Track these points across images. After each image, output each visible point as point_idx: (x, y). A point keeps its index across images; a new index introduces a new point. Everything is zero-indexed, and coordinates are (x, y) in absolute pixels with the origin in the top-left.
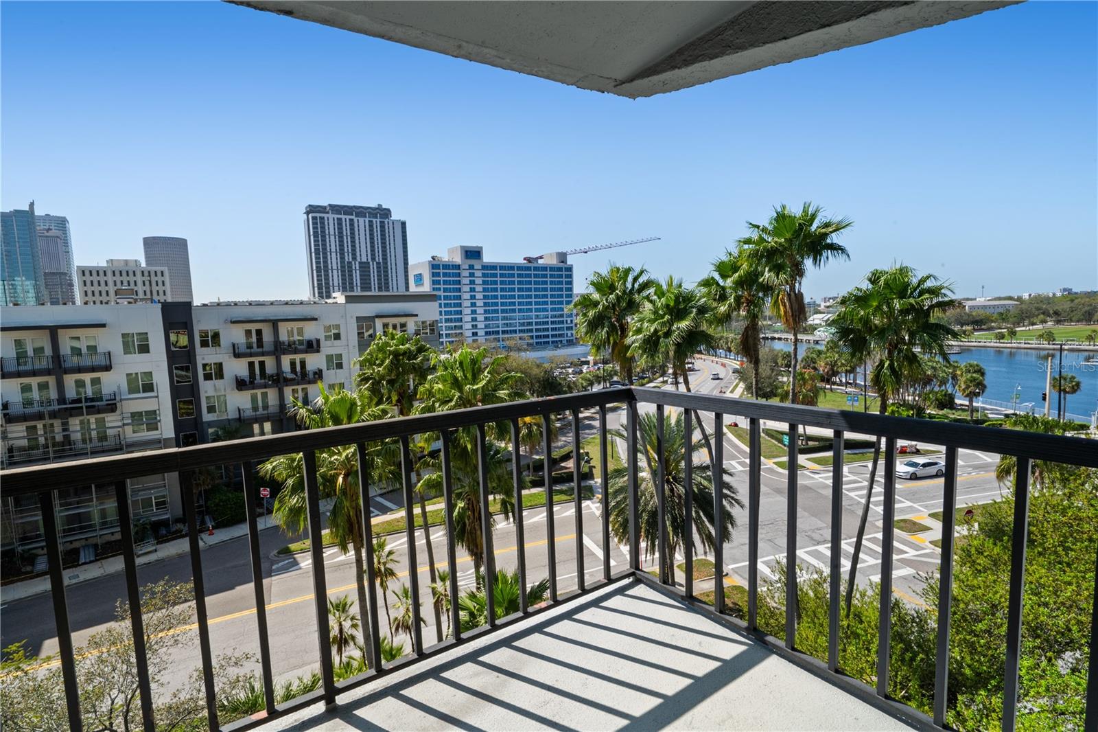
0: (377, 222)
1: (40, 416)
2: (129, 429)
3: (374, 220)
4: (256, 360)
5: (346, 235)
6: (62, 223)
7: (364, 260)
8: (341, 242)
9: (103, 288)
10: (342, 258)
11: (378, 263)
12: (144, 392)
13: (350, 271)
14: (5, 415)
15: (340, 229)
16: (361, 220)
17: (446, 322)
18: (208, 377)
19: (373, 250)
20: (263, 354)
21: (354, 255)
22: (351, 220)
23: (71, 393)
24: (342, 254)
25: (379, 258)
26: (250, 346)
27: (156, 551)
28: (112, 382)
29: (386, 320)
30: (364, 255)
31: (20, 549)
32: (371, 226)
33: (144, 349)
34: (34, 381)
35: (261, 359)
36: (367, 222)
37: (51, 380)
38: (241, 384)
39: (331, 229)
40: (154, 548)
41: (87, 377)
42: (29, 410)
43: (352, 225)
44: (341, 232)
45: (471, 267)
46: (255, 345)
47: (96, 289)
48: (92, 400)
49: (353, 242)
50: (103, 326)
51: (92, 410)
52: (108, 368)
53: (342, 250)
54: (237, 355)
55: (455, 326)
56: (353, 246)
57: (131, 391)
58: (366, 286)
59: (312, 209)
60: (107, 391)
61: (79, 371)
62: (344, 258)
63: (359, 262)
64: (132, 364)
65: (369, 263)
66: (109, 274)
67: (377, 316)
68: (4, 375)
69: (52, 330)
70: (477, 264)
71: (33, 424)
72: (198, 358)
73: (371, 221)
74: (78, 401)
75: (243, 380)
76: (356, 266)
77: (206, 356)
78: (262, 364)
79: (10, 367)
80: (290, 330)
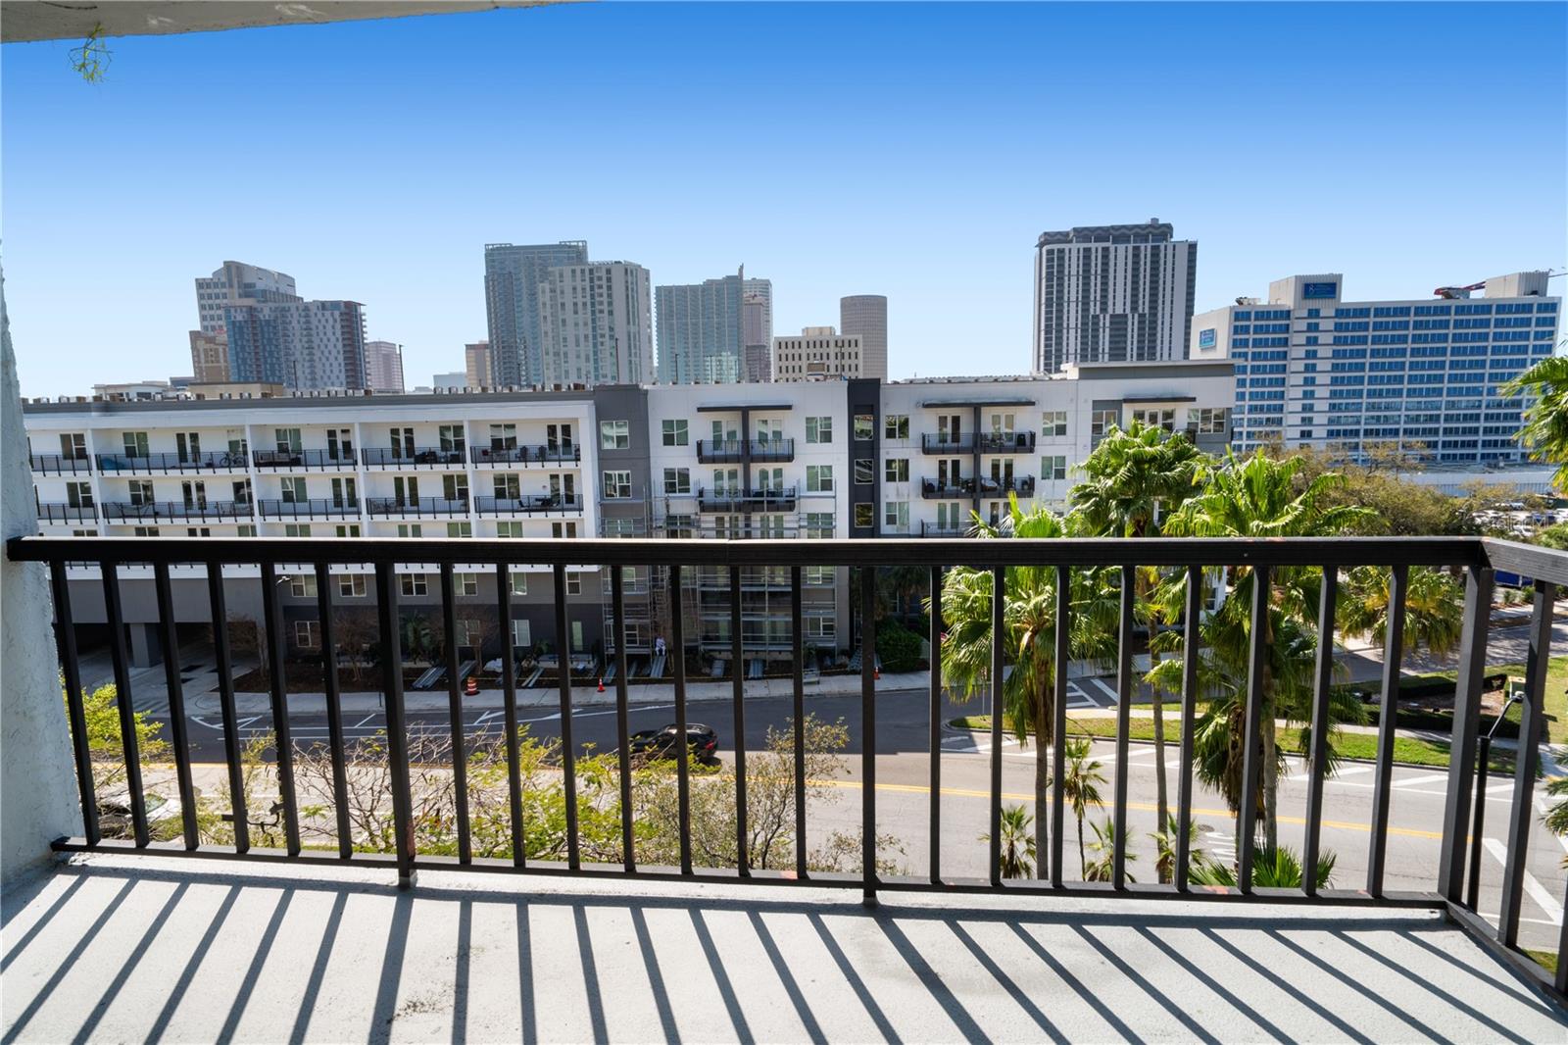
0: (1146, 248)
1: (727, 508)
3: (1142, 246)
4: (949, 458)
5: (1096, 273)
6: (765, 287)
7: (1118, 311)
8: (1086, 284)
9: (797, 363)
10: (1086, 310)
12: (823, 489)
13: (1096, 330)
14: (701, 502)
15: (1087, 265)
16: (1121, 247)
17: (1250, 412)
18: (891, 477)
19: (1135, 296)
20: (958, 451)
21: (1104, 304)
22: (1106, 250)
23: (755, 486)
24: (1086, 304)
25: (1144, 307)
26: (943, 439)
27: (818, 683)
28: (794, 475)
29: (1139, 407)
30: (1119, 304)
31: (702, 648)
32: (1136, 255)
33: (827, 437)
34: (726, 468)
35: (955, 457)
36: (1130, 251)
37: (739, 467)
38: (928, 490)
39: (1074, 266)
40: (817, 679)
41: (770, 467)
42: (719, 500)
43: (1106, 256)
44: (1087, 271)
45: (1314, 313)
46: (949, 438)
47: (790, 363)
48: (773, 494)
49: (1105, 284)
50: (789, 407)
51: (774, 506)
52: (789, 458)
53: (1086, 297)
54: (927, 451)
56: (1104, 291)
57: (809, 488)
58: (1118, 352)
59: (1048, 238)
60: (787, 485)
61: (765, 459)
62: (1088, 310)
63: (1111, 316)
64: (813, 455)
65: (1126, 316)
66: (804, 345)
67: (1126, 401)
68: (702, 459)
69: (745, 411)
70: (1327, 308)
71: (720, 514)
72: (882, 452)
73: (1136, 249)
74: (760, 494)
75: (931, 485)
76: (1106, 321)
77: (891, 449)
78: (956, 464)
79: (708, 451)
80: (996, 419)
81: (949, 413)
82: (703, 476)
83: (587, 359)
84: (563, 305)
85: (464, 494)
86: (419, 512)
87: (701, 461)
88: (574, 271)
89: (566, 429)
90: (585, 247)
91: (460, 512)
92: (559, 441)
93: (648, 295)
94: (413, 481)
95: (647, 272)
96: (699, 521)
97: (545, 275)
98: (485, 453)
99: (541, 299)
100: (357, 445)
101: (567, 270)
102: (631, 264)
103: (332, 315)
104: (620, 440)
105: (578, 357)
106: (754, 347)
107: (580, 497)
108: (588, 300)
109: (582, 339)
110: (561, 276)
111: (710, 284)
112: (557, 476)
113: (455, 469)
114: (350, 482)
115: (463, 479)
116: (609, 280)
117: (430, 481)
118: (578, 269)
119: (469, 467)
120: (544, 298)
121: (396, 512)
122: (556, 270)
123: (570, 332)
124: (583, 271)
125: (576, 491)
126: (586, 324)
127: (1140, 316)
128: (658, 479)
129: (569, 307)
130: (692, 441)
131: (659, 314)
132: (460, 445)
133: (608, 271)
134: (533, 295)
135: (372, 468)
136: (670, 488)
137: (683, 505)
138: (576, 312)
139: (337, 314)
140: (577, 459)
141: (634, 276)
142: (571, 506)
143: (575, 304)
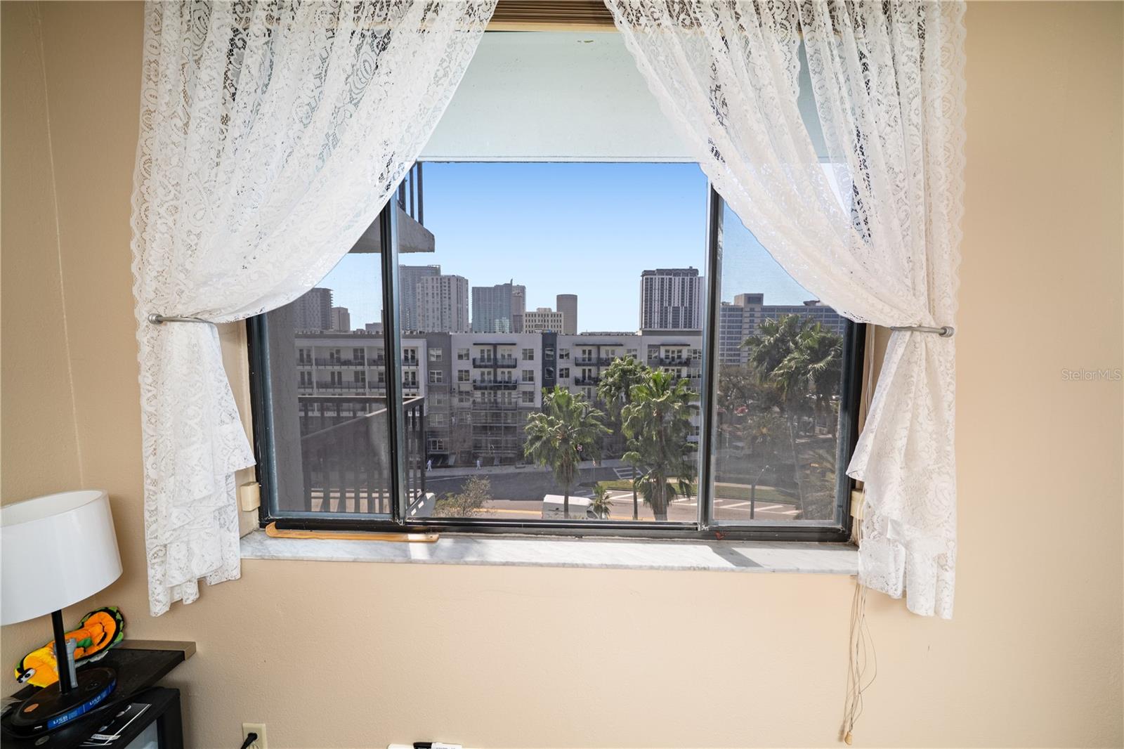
0: (687, 279)
1: (486, 388)
2: (521, 400)
3: (686, 278)
4: (587, 368)
5: (666, 289)
6: (523, 289)
7: (676, 305)
8: (662, 293)
9: (559, 324)
10: (662, 304)
11: (686, 308)
12: (529, 381)
13: (666, 313)
14: (474, 386)
15: (662, 285)
16: (677, 278)
17: (727, 350)
18: (561, 376)
19: (683, 299)
20: (590, 365)
21: (670, 302)
22: (670, 279)
23: (499, 379)
24: (662, 302)
25: (687, 304)
26: (584, 360)
27: (524, 467)
28: (517, 374)
29: (667, 348)
30: (676, 302)
31: (473, 451)
32: (683, 282)
33: (531, 358)
34: (486, 370)
35: (589, 368)
36: (681, 280)
37: (492, 370)
38: (577, 382)
39: (657, 285)
40: (523, 466)
41: (506, 370)
42: (483, 385)
43: (670, 282)
44: (662, 288)
45: (752, 310)
46: (587, 360)
47: (556, 324)
48: (507, 382)
49: (670, 293)
50: (514, 344)
51: (507, 388)
52: (515, 367)
53: (662, 299)
54: (577, 365)
55: (734, 354)
56: (670, 296)
57: (523, 380)
58: (676, 324)
59: (646, 273)
60: (513, 379)
61: (503, 367)
63: (673, 307)
64: (525, 365)
65: (679, 307)
66: (537, 316)
67: (663, 345)
68: (475, 366)
69: (495, 346)
70: (757, 308)
71: (483, 391)
72: (558, 365)
73: (683, 279)
74: (501, 382)
75: (579, 380)
76: (670, 310)
77: (561, 364)
78: (590, 370)
79: (478, 363)
80: (607, 352)
81: (587, 348)
82: (475, 374)
83: (438, 319)
84: (427, 294)
85: (363, 380)
86: (341, 388)
87: (474, 367)
88: (433, 279)
89: (413, 351)
90: (439, 268)
91: (361, 388)
92: (410, 357)
93: (467, 290)
94: (340, 373)
95: (467, 281)
96: (473, 394)
97: (420, 280)
98: (374, 361)
99: (417, 291)
100: (313, 356)
101: (430, 278)
102: (460, 277)
103: (316, 295)
104: (438, 356)
105: (434, 318)
106: (517, 316)
107: (418, 382)
108: (439, 292)
109: (436, 309)
110: (427, 280)
111: (497, 286)
112: (408, 373)
113: (360, 368)
114: (309, 374)
115: (363, 373)
116: (449, 283)
117: (348, 373)
118: (435, 278)
119: (366, 368)
120: (419, 290)
121: (330, 388)
122: (425, 278)
123: (430, 306)
124: (437, 279)
125: (416, 379)
126: (438, 303)
128: (455, 374)
129: (430, 294)
130: (471, 358)
131: (473, 299)
132: (363, 357)
133: (449, 280)
134: (414, 289)
135: (320, 367)
136: (460, 379)
137: (466, 386)
138: (433, 297)
139: (319, 294)
140: (417, 365)
141: (461, 282)
142: (414, 386)
143: (433, 294)
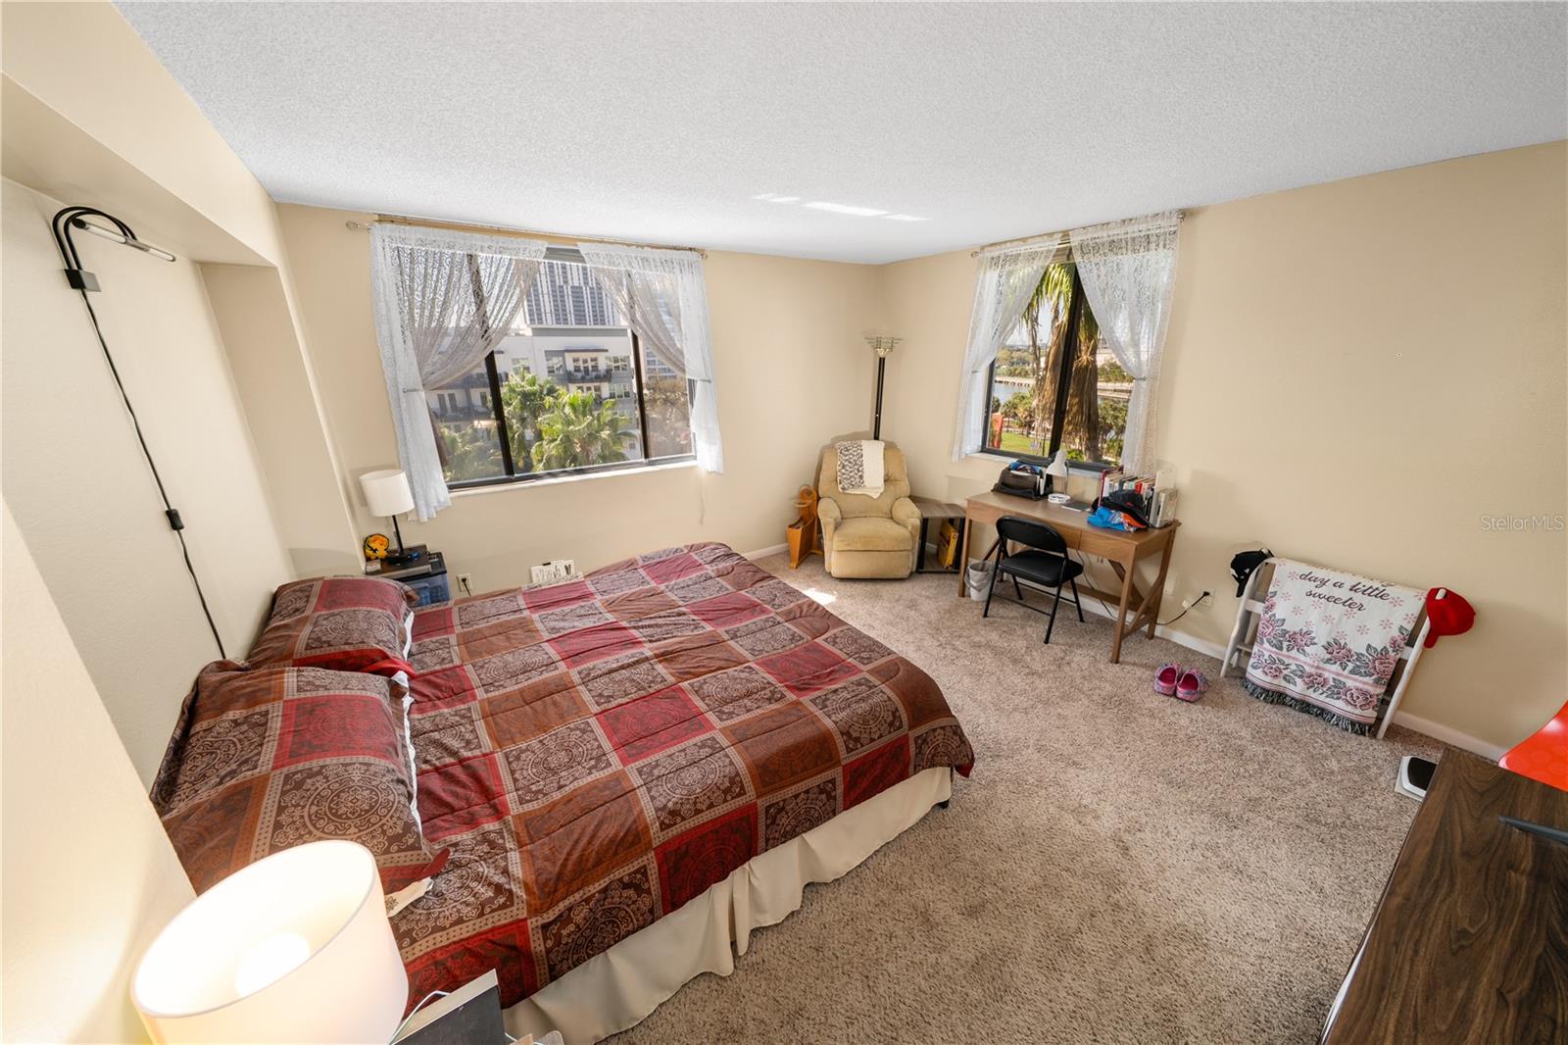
13: (562, 297)
29: (576, 355)
62: (555, 282)
63: (572, 287)
65: (581, 288)
127: (590, 288)
